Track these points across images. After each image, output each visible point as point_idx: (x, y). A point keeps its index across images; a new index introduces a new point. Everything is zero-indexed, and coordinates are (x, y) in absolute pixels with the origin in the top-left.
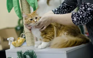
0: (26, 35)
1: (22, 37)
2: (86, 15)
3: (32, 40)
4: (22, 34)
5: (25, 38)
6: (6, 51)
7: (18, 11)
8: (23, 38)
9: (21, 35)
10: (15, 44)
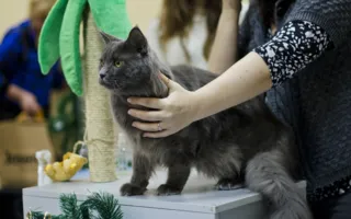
0: (91, 149)
1: (77, 153)
2: (299, 46)
3: (108, 164)
4: (80, 142)
5: (86, 156)
6: (26, 191)
7: (73, 71)
8: (80, 157)
9: (75, 149)
10: (55, 171)
